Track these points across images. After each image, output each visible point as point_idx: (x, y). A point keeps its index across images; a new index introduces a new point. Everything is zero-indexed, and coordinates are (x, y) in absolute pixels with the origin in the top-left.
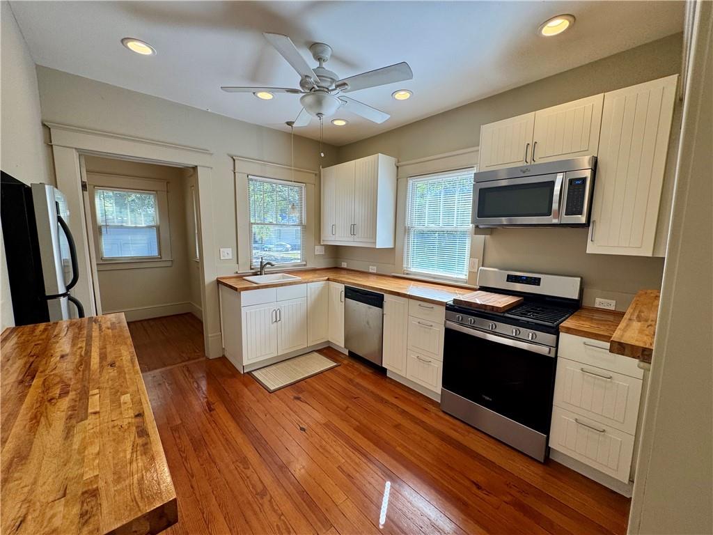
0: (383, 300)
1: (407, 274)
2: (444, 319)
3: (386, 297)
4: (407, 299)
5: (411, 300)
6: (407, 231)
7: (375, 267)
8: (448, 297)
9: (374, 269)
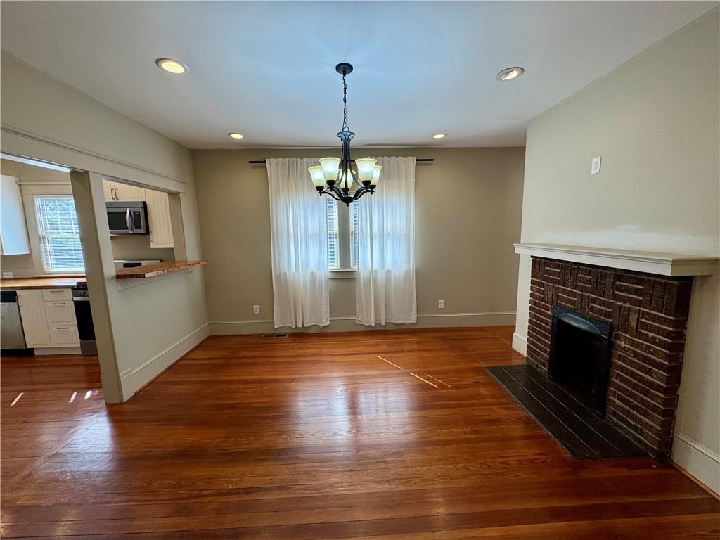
0: (16, 295)
1: (50, 274)
2: (72, 296)
3: (19, 292)
4: (40, 290)
5: (43, 290)
6: (41, 239)
7: (11, 273)
8: (73, 283)
9: (10, 275)
